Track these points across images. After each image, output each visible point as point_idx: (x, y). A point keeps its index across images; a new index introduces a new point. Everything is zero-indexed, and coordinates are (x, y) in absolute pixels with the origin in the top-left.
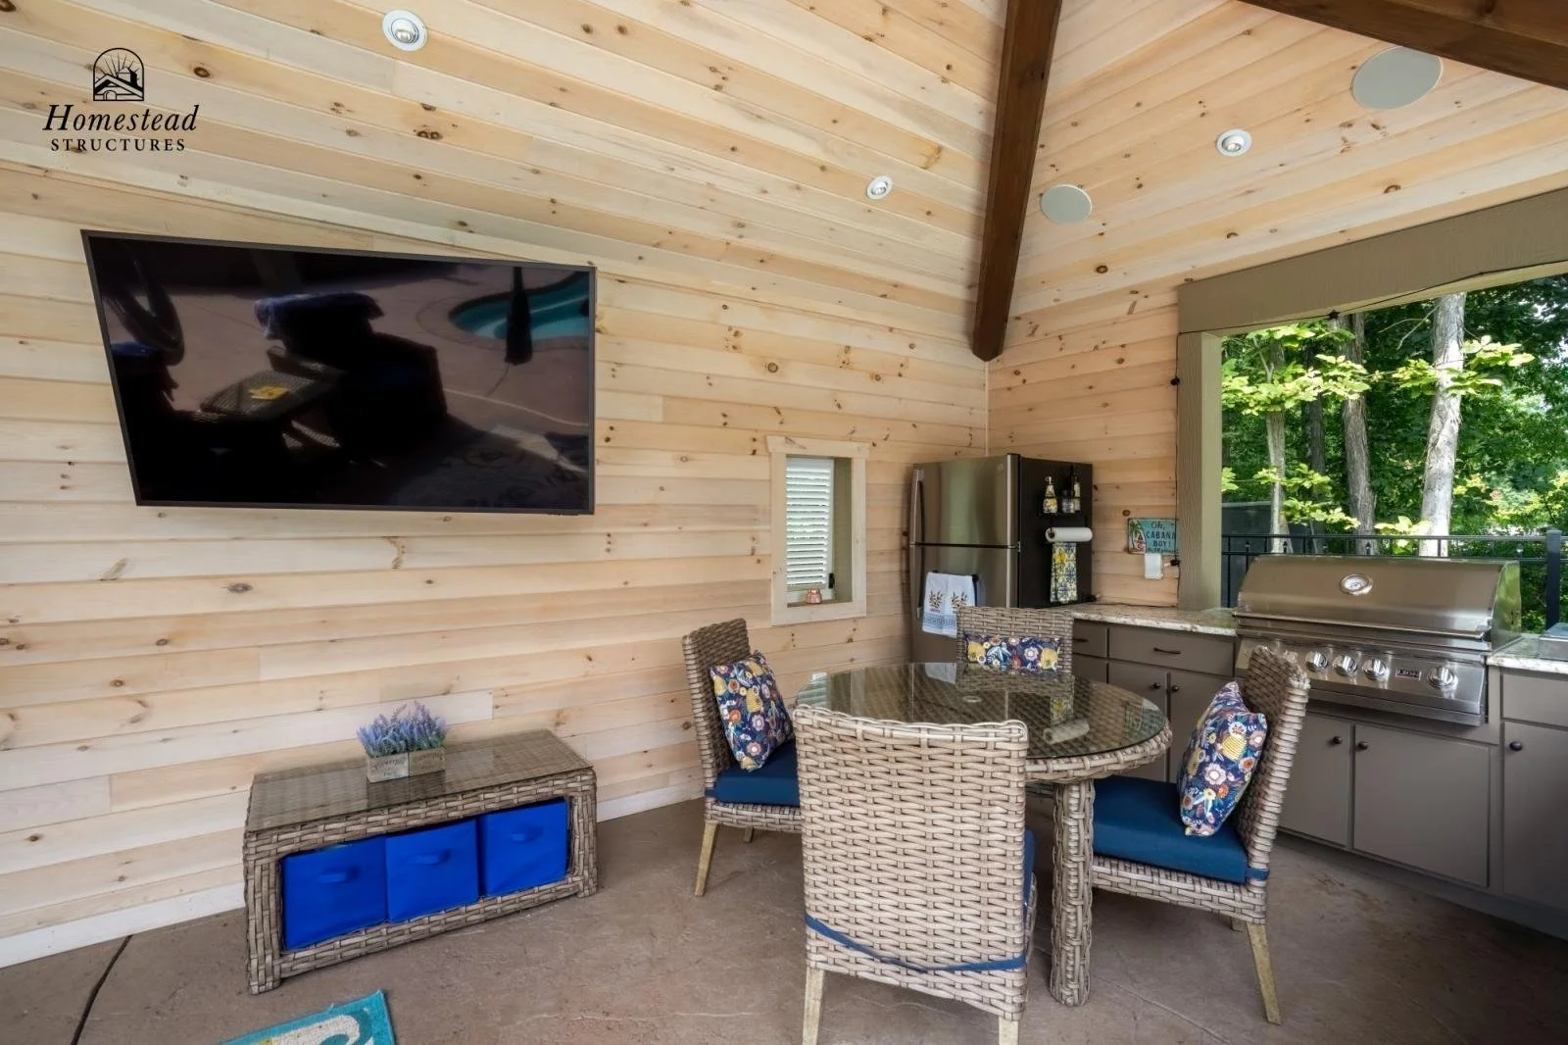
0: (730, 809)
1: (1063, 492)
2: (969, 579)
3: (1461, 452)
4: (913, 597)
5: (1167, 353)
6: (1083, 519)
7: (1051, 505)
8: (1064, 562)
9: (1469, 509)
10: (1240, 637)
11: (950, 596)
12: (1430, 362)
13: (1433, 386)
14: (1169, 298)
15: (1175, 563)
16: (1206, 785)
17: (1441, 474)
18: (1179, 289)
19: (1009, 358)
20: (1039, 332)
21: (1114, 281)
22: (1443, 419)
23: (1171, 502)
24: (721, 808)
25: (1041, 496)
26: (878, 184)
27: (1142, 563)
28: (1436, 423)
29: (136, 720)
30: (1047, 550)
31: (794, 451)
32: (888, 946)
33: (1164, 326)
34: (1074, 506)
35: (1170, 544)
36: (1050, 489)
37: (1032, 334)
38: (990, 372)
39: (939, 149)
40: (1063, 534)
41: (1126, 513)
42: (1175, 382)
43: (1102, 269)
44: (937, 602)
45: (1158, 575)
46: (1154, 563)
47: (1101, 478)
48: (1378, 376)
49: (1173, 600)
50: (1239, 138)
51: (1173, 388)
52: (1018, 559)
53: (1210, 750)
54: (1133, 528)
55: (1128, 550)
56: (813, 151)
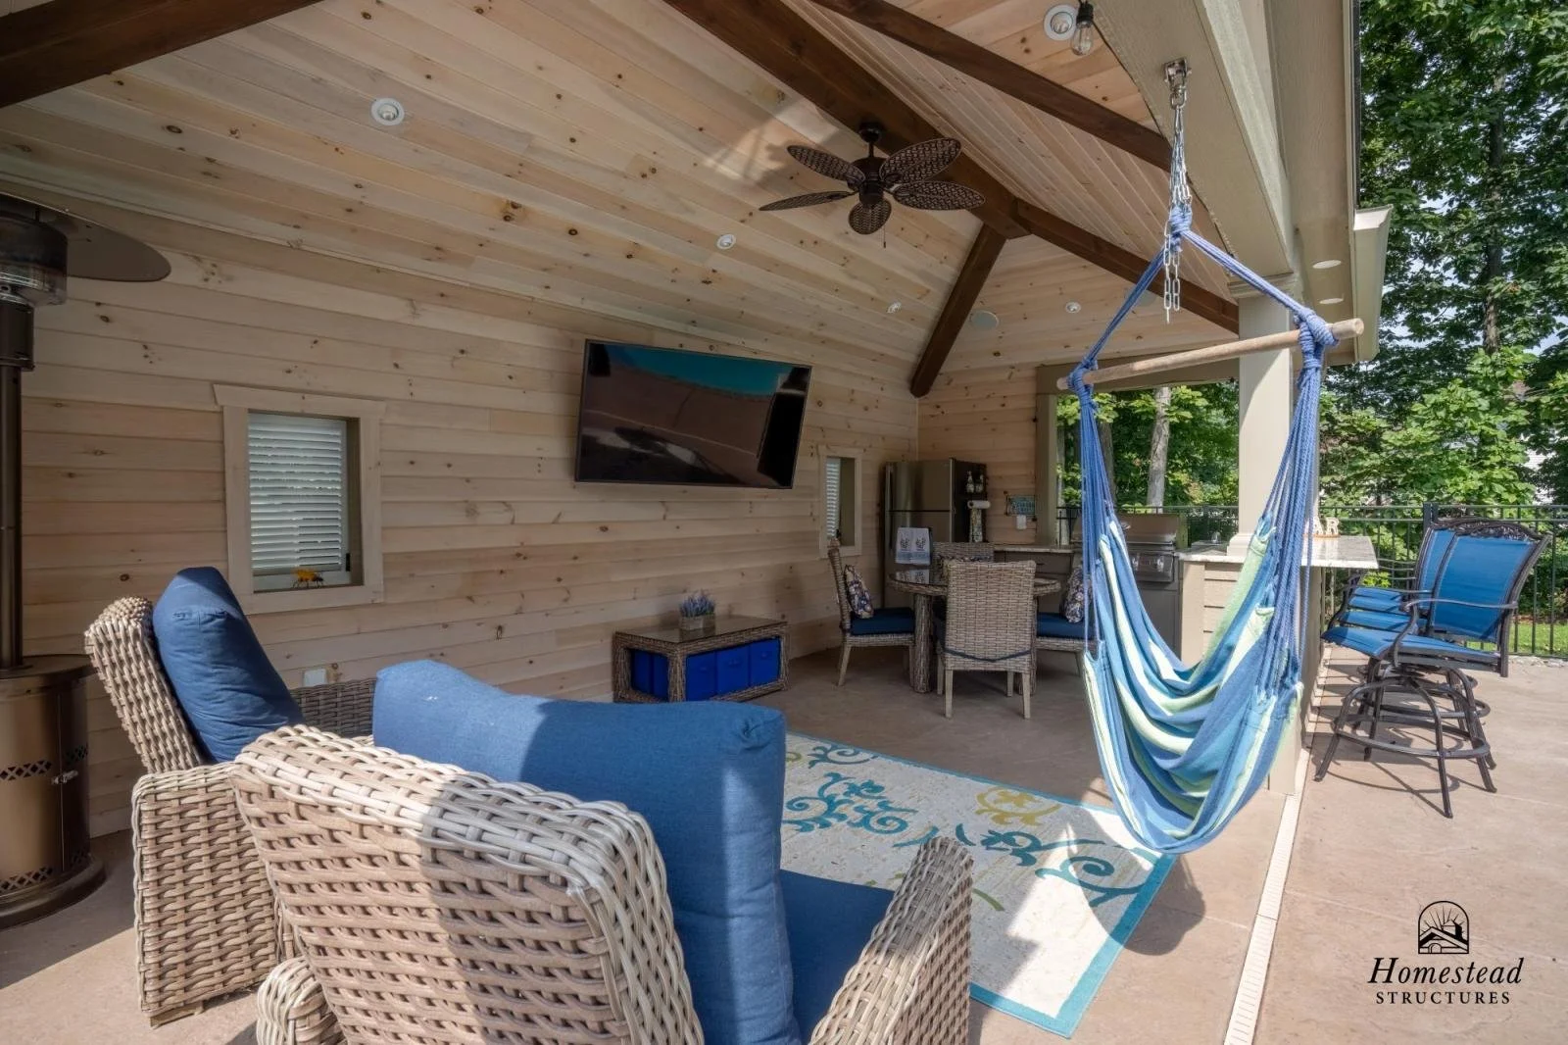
0: (859, 638)
1: (976, 481)
2: (927, 530)
3: (1170, 455)
4: (885, 541)
5: (1029, 403)
6: (983, 496)
7: (971, 488)
8: (976, 519)
9: (1176, 494)
10: (1074, 553)
11: (914, 541)
12: (1153, 397)
13: (1154, 412)
14: (1030, 373)
15: (1034, 520)
16: (1076, 601)
17: (1157, 472)
18: (1038, 368)
19: (932, 396)
20: (953, 384)
21: (1002, 361)
22: (1160, 434)
23: (1032, 486)
24: (853, 638)
25: (965, 483)
26: (895, 306)
27: (1015, 521)
28: (1156, 436)
29: (566, 600)
30: (968, 513)
31: (831, 454)
32: (980, 654)
33: (1029, 388)
34: (980, 488)
35: (1031, 510)
36: (970, 478)
37: (948, 384)
38: (920, 405)
39: (928, 291)
40: (978, 504)
41: (1005, 493)
42: (1035, 420)
43: (997, 354)
44: (905, 545)
45: (1025, 527)
46: (1022, 521)
47: (991, 472)
48: (1123, 404)
49: (1033, 541)
50: (1075, 307)
51: (1033, 424)
52: (956, 517)
53: (1077, 588)
54: (1009, 501)
55: (1006, 514)
56: (871, 291)
